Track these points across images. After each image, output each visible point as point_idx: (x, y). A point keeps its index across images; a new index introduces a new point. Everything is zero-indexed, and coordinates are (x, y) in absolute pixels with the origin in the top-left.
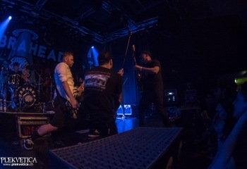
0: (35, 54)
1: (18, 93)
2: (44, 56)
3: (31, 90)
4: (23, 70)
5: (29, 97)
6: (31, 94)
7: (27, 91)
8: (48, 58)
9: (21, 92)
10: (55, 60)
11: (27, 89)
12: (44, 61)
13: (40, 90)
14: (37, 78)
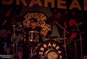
0: (53, 6)
1: (39, 50)
2: (65, 7)
3: (54, 45)
4: (43, 26)
5: (53, 53)
6: (55, 50)
7: (50, 47)
8: (71, 8)
9: (42, 49)
10: (80, 9)
11: (50, 45)
12: (66, 12)
13: (67, 45)
14: (61, 32)
